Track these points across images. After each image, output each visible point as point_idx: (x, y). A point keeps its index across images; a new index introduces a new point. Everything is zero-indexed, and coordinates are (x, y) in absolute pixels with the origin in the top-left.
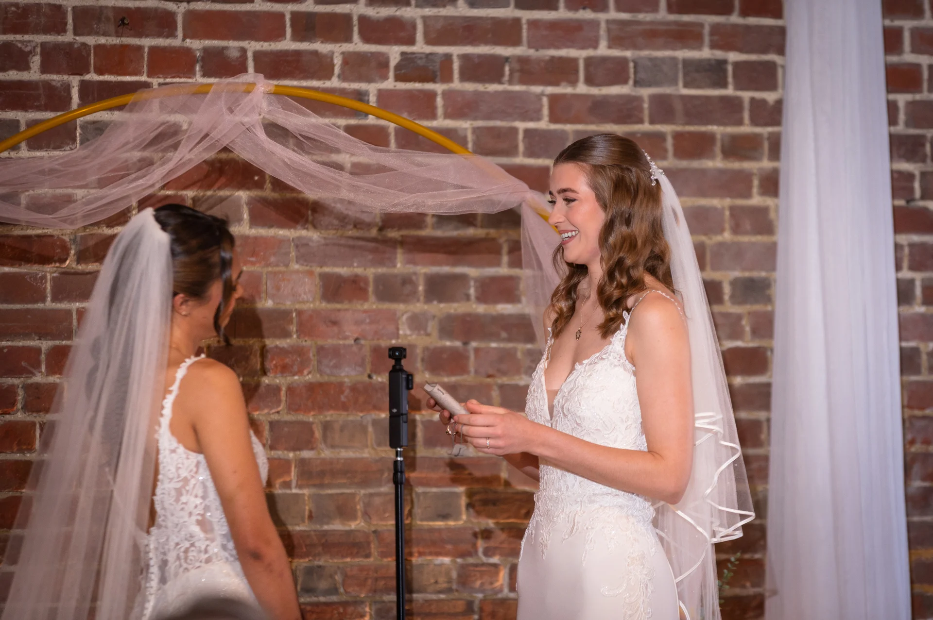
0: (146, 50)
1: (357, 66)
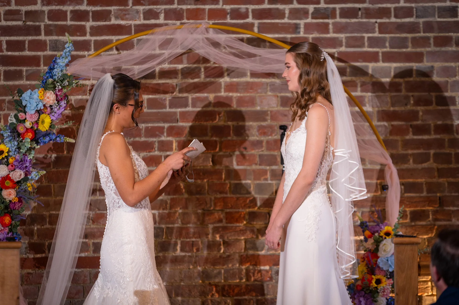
0: (207, 10)
1: (295, 14)
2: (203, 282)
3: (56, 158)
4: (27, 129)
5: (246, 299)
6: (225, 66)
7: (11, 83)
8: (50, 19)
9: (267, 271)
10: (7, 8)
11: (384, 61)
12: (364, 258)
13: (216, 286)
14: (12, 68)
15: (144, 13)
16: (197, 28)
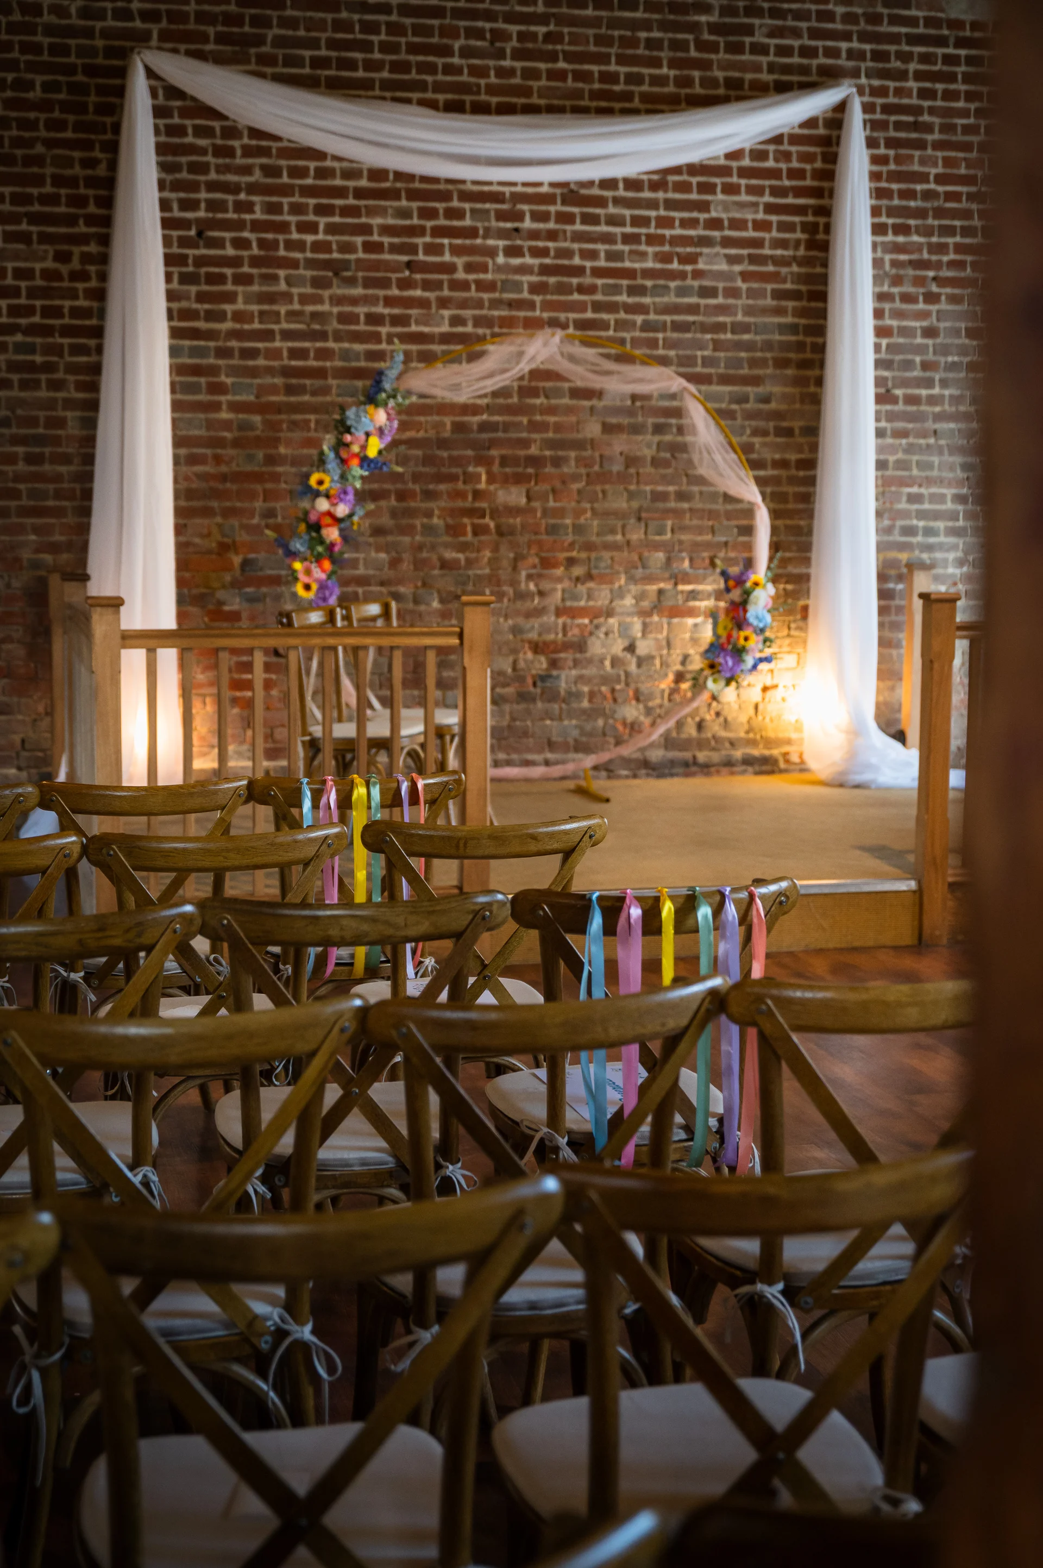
0: (522, 318)
1: (620, 325)
2: (514, 637)
4: (353, 455)
5: (562, 658)
7: (293, 399)
8: (339, 322)
9: (586, 626)
10: (290, 307)
12: (727, 611)
13: (530, 642)
14: (294, 381)
15: (450, 319)
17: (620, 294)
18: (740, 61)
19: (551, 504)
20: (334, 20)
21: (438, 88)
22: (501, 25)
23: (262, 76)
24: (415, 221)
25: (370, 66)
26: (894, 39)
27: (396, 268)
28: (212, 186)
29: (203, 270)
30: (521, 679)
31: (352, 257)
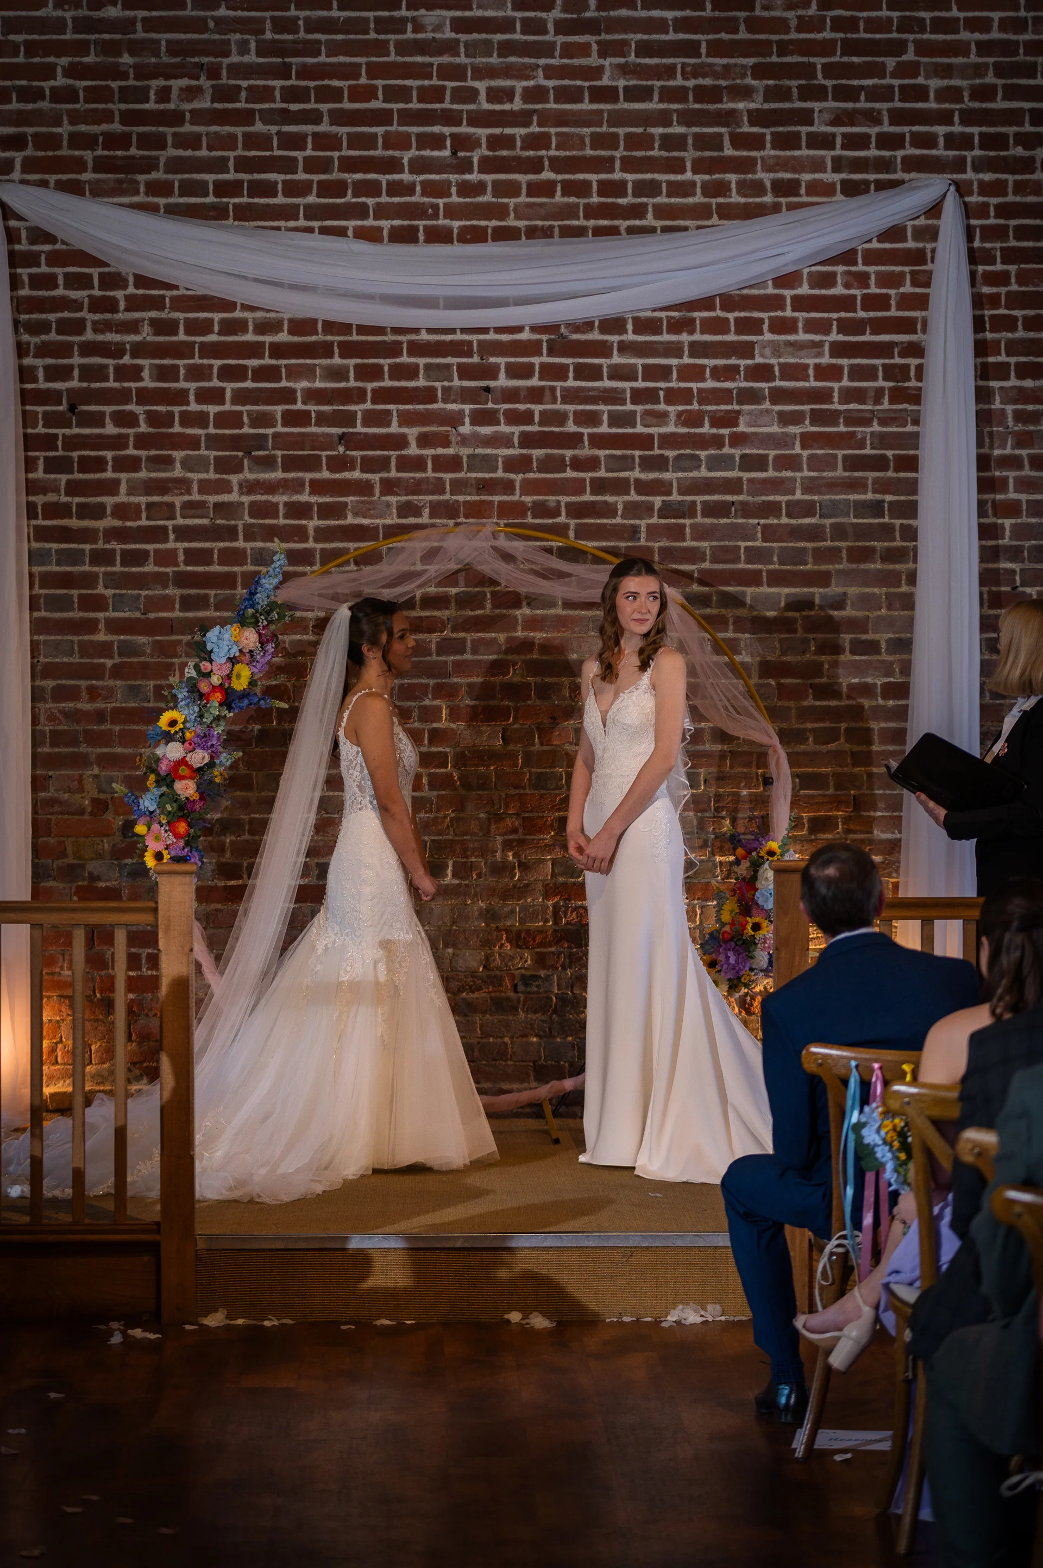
1: (633, 510)
2: (487, 925)
3: (260, 731)
4: (214, 687)
5: (553, 953)
6: (523, 590)
7: (190, 615)
8: (251, 515)
10: (186, 498)
11: (769, 585)
12: (734, 890)
13: (508, 931)
14: (193, 592)
15: (398, 508)
16: (479, 531)
17: (632, 469)
18: (793, 158)
19: (537, 747)
20: (245, 135)
21: (382, 211)
22: (464, 129)
23: (153, 209)
24: (352, 383)
25: (293, 189)
26: (1013, 117)
27: (327, 442)
28: (88, 349)
29: (75, 454)
30: (496, 981)
31: (270, 431)
